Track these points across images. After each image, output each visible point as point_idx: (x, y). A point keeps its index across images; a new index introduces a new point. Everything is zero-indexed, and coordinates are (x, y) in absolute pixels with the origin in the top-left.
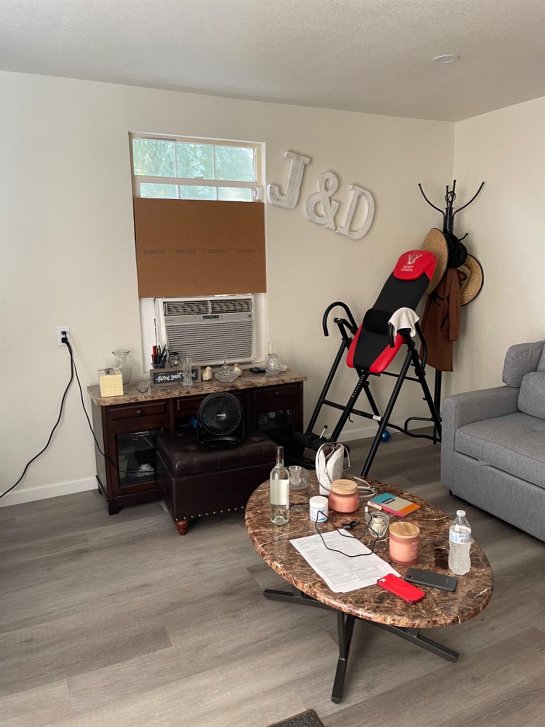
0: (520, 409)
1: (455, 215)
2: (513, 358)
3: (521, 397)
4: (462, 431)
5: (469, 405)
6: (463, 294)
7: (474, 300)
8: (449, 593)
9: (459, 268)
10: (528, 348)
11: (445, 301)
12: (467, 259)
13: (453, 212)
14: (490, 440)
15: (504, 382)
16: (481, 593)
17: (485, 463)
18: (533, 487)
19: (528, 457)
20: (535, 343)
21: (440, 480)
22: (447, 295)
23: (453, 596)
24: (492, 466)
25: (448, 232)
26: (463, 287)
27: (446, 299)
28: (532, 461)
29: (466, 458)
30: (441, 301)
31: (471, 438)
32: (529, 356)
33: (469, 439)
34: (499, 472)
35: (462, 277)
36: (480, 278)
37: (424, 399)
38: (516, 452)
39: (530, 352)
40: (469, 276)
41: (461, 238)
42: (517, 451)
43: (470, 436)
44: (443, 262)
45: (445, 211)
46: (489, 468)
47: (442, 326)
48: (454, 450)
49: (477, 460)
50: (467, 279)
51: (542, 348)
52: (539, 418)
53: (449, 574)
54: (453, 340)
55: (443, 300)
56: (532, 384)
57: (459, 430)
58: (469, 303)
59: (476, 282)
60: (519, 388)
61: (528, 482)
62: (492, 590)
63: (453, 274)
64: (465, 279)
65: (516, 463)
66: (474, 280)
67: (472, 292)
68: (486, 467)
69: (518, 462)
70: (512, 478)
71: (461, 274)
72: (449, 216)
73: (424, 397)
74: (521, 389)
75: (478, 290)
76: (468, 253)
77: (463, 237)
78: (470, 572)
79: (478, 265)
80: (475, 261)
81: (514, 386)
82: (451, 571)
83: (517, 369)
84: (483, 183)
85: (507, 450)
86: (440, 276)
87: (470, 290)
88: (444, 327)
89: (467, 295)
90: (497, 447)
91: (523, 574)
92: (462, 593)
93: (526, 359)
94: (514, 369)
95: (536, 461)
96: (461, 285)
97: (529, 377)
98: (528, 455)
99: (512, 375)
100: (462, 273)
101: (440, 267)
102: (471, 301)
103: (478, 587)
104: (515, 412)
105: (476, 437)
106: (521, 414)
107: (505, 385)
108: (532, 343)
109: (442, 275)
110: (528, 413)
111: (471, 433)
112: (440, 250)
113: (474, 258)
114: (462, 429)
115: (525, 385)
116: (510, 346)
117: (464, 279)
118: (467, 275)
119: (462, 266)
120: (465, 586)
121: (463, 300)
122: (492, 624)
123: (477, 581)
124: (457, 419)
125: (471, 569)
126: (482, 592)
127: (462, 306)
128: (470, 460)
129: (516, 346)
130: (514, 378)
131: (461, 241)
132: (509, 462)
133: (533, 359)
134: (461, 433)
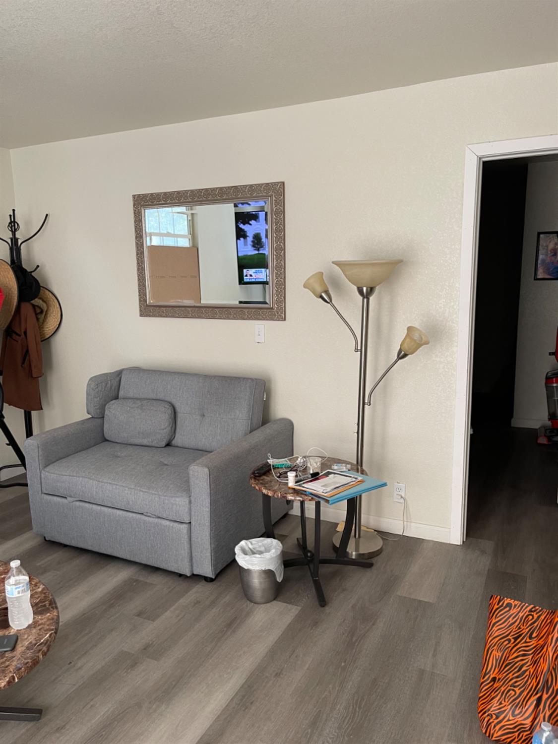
0: (107, 438)
1: (22, 245)
2: (93, 389)
3: (106, 426)
4: (47, 472)
5: (53, 443)
6: (43, 328)
7: (55, 334)
8: (7, 653)
9: (33, 302)
10: (107, 378)
11: (22, 337)
12: (41, 291)
13: (19, 244)
14: (75, 475)
15: (88, 413)
16: (42, 641)
17: (73, 499)
18: (118, 512)
19: (110, 484)
20: (113, 373)
21: (32, 529)
22: (23, 331)
23: (11, 655)
24: (81, 501)
25: (16, 264)
26: (41, 320)
27: (23, 334)
28: (114, 487)
29: (55, 498)
30: (18, 337)
31: (56, 476)
32: (109, 385)
33: (55, 478)
34: (87, 505)
35: (38, 311)
36: (58, 311)
37: (7, 444)
38: (99, 481)
39: (109, 382)
40: (45, 308)
41: (32, 270)
42: (101, 480)
43: (56, 475)
44: (13, 295)
45: (9, 241)
46: (78, 503)
47: (23, 363)
48: (42, 493)
49: (66, 498)
50: (44, 313)
51: (120, 376)
52: (123, 444)
53: (10, 633)
54: (38, 377)
55: (20, 336)
56: (113, 412)
57: (44, 471)
58: (50, 337)
59: (54, 316)
60: (103, 417)
61: (113, 508)
62: (56, 633)
63: (26, 308)
64: (42, 312)
65: (101, 493)
66: (53, 313)
67: (52, 326)
68: (75, 503)
69: (102, 491)
70: (99, 508)
71: (36, 307)
72: (15, 247)
73: (8, 442)
74: (105, 418)
75: (58, 323)
76: (41, 285)
77: (34, 269)
78: (33, 622)
79: (54, 298)
80: (51, 294)
81: (99, 416)
82: (12, 629)
83: (98, 399)
84: (47, 215)
85: (91, 481)
86: (12, 311)
87: (49, 323)
88: (25, 364)
89: (48, 329)
90: (82, 480)
91: (113, 601)
92: (22, 648)
93: (106, 389)
94: (96, 400)
95: (117, 486)
96: (38, 319)
97: (110, 405)
98: (110, 482)
99: (96, 406)
100: (38, 306)
101: (11, 301)
102: (52, 335)
103: (41, 635)
104: (102, 442)
105: (62, 475)
106: (107, 442)
107: (90, 416)
108: (110, 373)
109: (14, 310)
110: (113, 440)
111: (56, 472)
112: (8, 283)
113: (49, 291)
114: (47, 469)
115: (108, 414)
116: (90, 377)
117: (40, 314)
118: (43, 308)
119: (36, 299)
120: (26, 639)
121: (44, 334)
122: (79, 665)
123: (40, 630)
124: (41, 460)
125: (34, 618)
126: (44, 639)
127: (42, 341)
128: (59, 499)
129: (95, 377)
130: (97, 409)
131: (33, 274)
132: (94, 493)
133: (113, 388)
134: (47, 473)
